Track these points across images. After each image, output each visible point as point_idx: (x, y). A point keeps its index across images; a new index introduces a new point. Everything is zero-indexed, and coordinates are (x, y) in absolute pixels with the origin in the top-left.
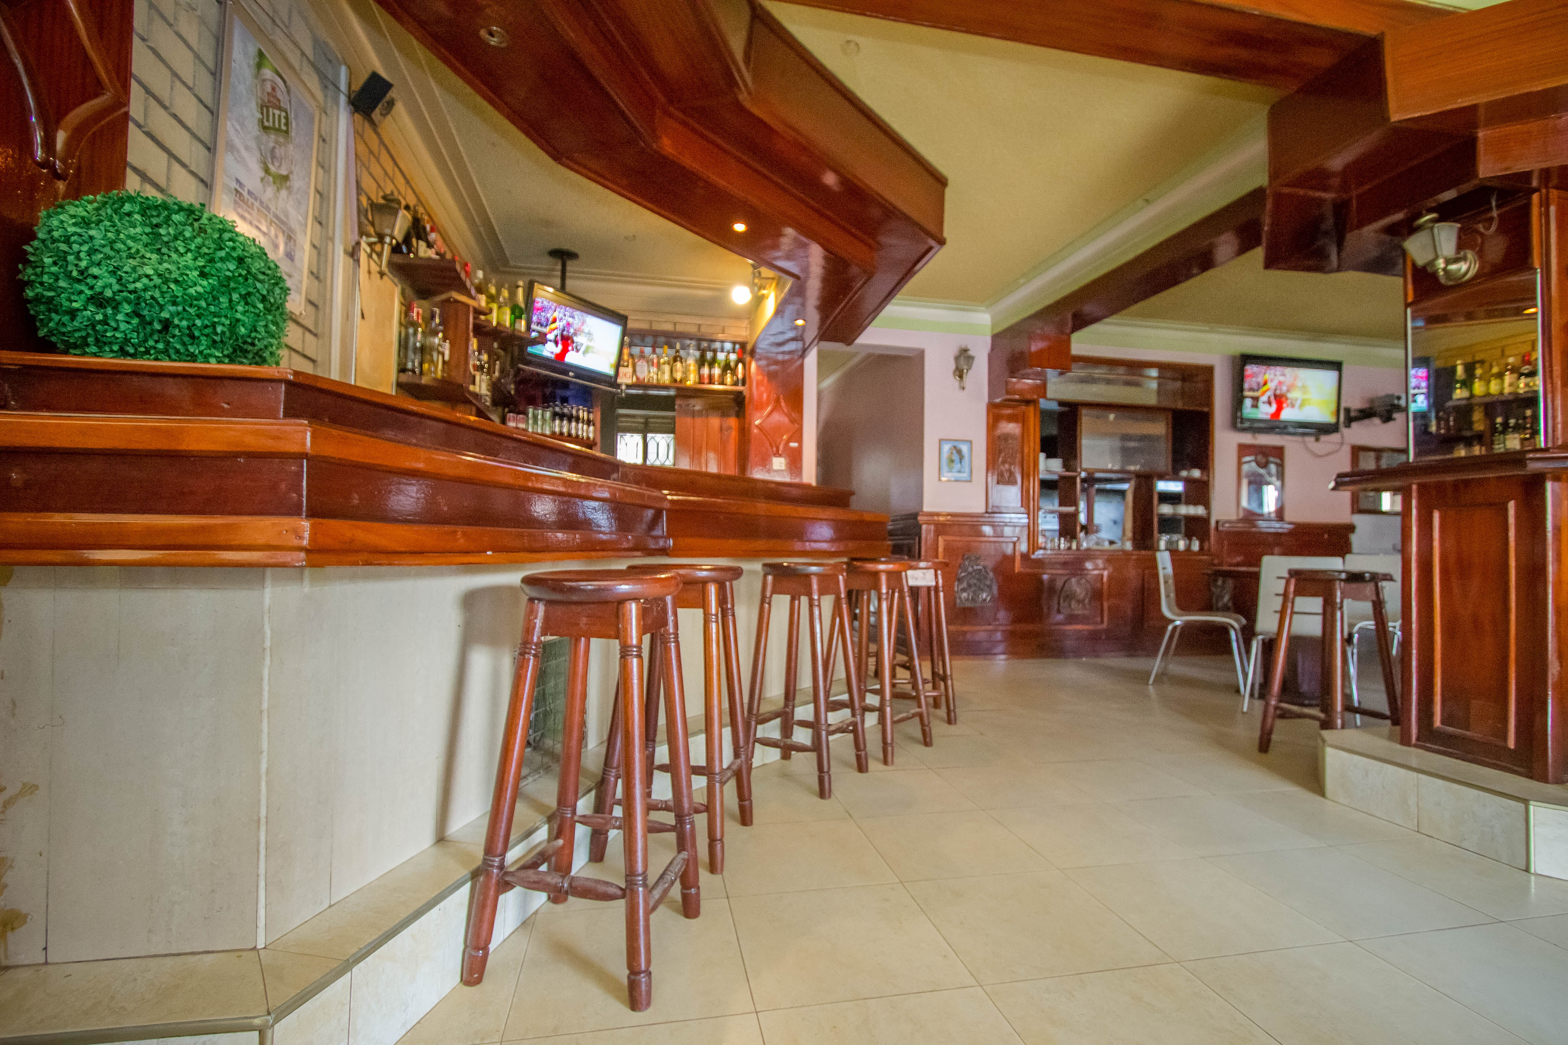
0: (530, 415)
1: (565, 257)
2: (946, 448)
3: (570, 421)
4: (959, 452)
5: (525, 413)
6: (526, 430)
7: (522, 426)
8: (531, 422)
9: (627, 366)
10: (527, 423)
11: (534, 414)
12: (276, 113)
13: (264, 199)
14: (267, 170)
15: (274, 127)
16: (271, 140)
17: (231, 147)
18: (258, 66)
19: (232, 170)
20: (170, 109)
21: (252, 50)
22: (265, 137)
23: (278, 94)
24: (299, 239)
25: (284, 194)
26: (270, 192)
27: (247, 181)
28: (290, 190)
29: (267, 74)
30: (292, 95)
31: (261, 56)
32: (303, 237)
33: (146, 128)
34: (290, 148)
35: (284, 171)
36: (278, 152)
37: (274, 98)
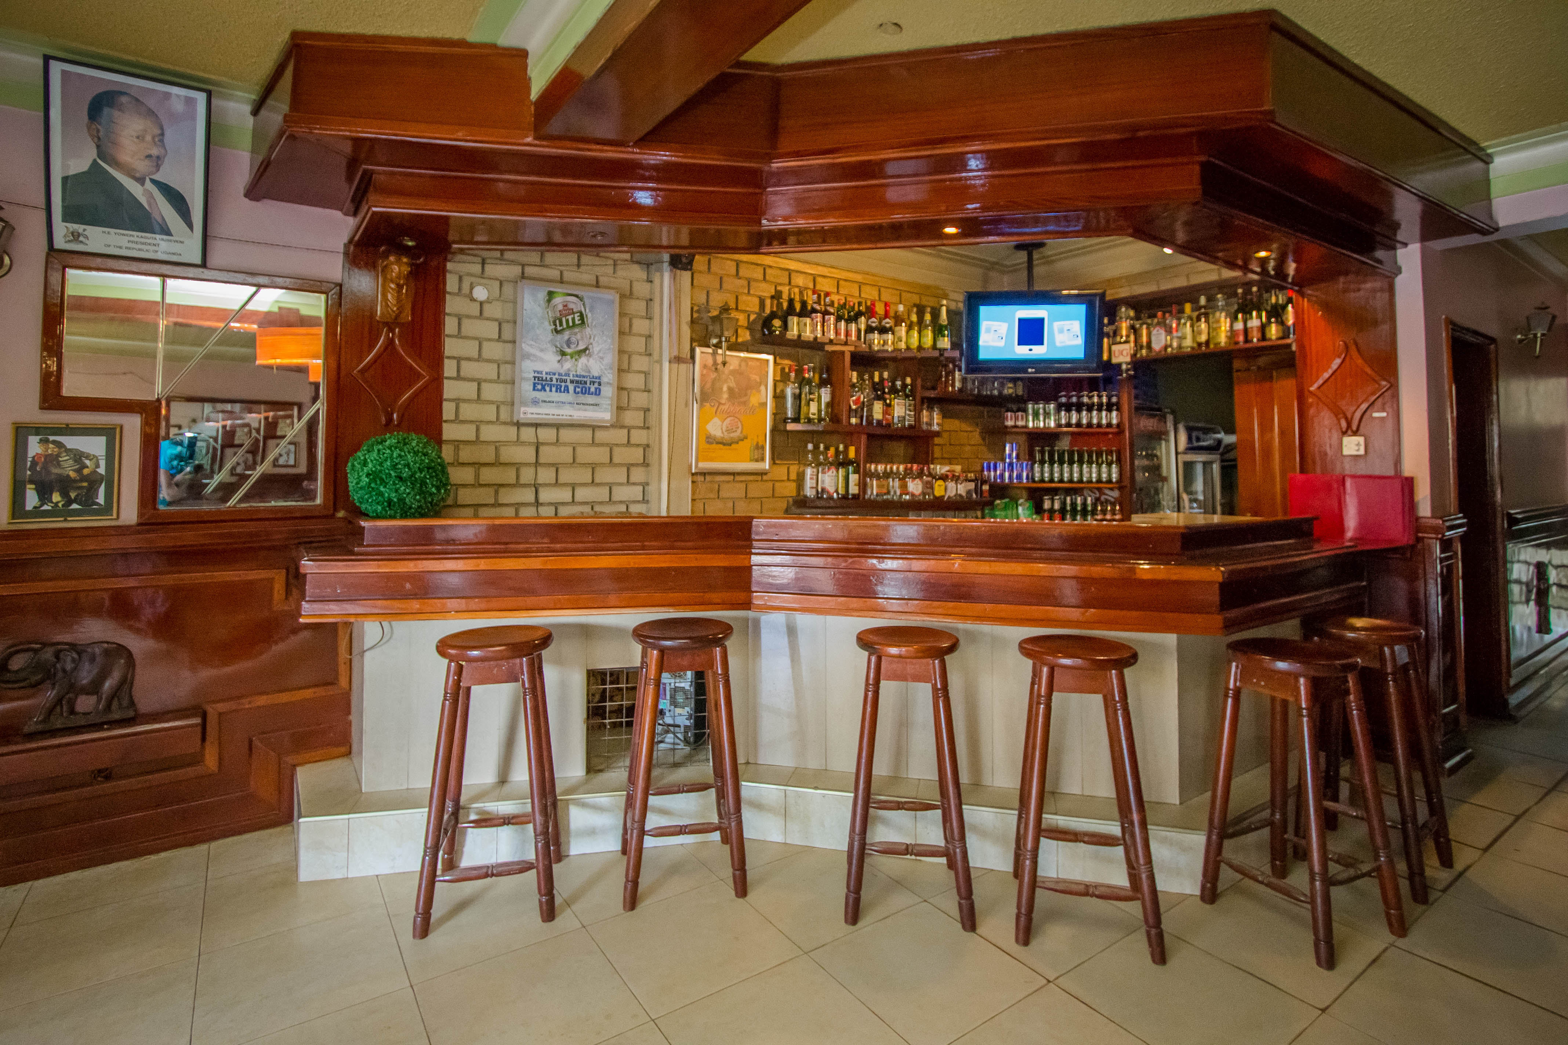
0: (1030, 411)
1: (1030, 248)
3: (1079, 411)
5: (1025, 411)
6: (1026, 427)
7: (1020, 423)
8: (1031, 418)
9: (1126, 342)
10: (1027, 420)
11: (1033, 409)
12: (570, 318)
13: (562, 371)
14: (563, 354)
15: (568, 327)
16: (566, 335)
17: (527, 356)
18: (549, 301)
19: (528, 368)
20: (479, 359)
21: (542, 295)
22: (559, 337)
23: (571, 306)
24: (604, 380)
25: (583, 360)
26: (568, 365)
27: (545, 368)
28: (590, 355)
29: (558, 300)
30: (586, 300)
31: (551, 294)
32: (609, 377)
33: (459, 378)
34: (588, 331)
35: (581, 347)
36: (573, 339)
37: (567, 310)
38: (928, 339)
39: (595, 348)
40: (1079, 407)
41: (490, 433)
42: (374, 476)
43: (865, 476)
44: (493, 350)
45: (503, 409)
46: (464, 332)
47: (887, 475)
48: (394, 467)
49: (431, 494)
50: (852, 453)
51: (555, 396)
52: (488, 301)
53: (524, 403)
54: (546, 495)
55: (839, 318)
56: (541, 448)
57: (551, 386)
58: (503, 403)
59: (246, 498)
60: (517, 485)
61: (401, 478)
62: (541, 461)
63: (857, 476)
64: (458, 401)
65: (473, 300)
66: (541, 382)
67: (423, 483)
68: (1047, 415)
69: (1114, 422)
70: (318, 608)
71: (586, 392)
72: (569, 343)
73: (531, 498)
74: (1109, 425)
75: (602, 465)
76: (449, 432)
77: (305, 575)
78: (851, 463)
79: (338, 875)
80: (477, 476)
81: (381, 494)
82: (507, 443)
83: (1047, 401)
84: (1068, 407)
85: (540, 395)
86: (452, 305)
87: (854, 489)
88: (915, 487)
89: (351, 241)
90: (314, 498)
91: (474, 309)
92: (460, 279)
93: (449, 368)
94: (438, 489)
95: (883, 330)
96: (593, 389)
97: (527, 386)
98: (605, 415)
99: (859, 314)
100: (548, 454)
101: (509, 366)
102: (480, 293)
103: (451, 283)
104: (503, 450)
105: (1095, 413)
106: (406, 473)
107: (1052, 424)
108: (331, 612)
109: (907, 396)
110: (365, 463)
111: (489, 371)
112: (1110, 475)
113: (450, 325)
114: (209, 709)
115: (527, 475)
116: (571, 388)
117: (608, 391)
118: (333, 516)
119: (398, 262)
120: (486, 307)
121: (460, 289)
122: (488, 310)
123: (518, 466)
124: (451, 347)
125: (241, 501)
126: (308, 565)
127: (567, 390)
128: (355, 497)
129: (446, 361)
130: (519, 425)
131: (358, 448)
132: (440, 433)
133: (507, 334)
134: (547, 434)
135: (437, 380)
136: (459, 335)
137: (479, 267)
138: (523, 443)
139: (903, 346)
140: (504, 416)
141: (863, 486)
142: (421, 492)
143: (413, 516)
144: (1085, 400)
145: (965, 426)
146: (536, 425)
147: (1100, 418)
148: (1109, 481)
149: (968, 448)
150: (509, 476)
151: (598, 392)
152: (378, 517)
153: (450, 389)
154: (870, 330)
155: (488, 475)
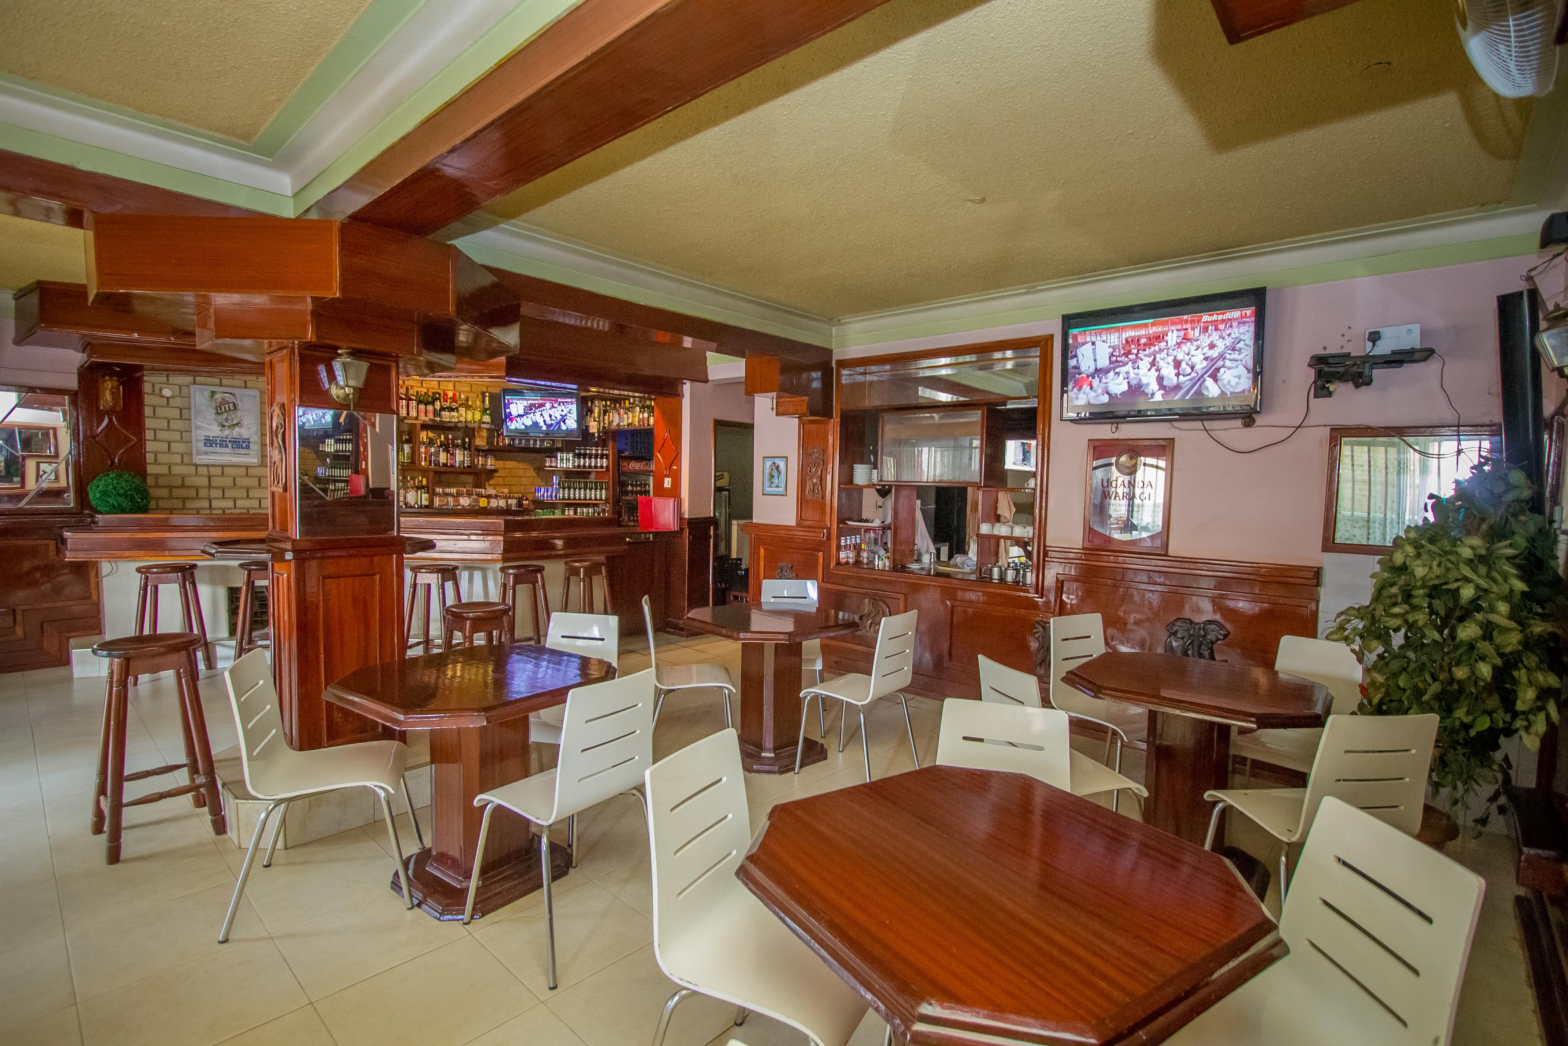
0: (558, 458)
2: (768, 464)
3: (590, 458)
4: (777, 468)
5: (556, 457)
6: (557, 467)
7: (554, 465)
8: (559, 462)
10: (557, 463)
11: (560, 457)
12: (227, 406)
13: (223, 436)
14: (223, 426)
15: (226, 411)
16: (225, 415)
17: (198, 428)
18: (212, 397)
19: (201, 434)
20: (168, 429)
21: (207, 394)
22: (220, 417)
23: (227, 399)
24: (252, 440)
25: (237, 429)
26: (227, 432)
27: (212, 434)
28: (241, 427)
29: (218, 396)
30: (237, 395)
31: (213, 393)
32: (255, 439)
33: (155, 440)
34: (239, 413)
35: (235, 422)
36: (230, 418)
37: (224, 402)
38: (478, 416)
39: (245, 423)
40: (585, 456)
41: (177, 470)
42: (104, 493)
43: (433, 494)
44: (177, 425)
45: (185, 457)
46: (157, 415)
47: (446, 495)
48: (114, 488)
49: (138, 502)
50: (424, 482)
51: (218, 449)
52: (172, 397)
53: (198, 453)
54: (215, 504)
55: (419, 402)
56: (212, 479)
57: (216, 444)
58: (186, 454)
59: (28, 503)
60: (197, 497)
61: (119, 494)
62: (212, 485)
63: (427, 495)
64: (156, 454)
65: (162, 396)
66: (209, 442)
67: (132, 497)
68: (568, 460)
69: (605, 465)
70: (74, 554)
71: (240, 447)
72: (227, 420)
73: (207, 505)
74: (602, 467)
75: (254, 488)
76: (151, 469)
77: (66, 539)
78: (423, 487)
79: (95, 675)
80: (171, 494)
81: (107, 502)
82: (190, 476)
83: (568, 452)
84: (579, 456)
85: (210, 449)
86: (148, 400)
87: (425, 503)
88: (465, 502)
89: (82, 366)
90: (69, 504)
91: (164, 402)
92: (153, 385)
93: (149, 435)
94: (142, 499)
95: (451, 409)
96: (244, 445)
97: (201, 444)
98: (254, 460)
99: (434, 400)
100: (216, 481)
101: (187, 433)
102: (167, 392)
103: (147, 388)
104: (187, 479)
105: (593, 460)
106: (122, 491)
107: (571, 466)
108: (81, 557)
109: (465, 449)
110: (98, 486)
111: (176, 436)
112: (601, 495)
113: (148, 411)
114: (17, 608)
115: (203, 493)
116: (230, 445)
117: (255, 447)
118: (81, 513)
119: (111, 380)
120: (171, 401)
121: (153, 391)
122: (173, 402)
123: (197, 489)
124: (149, 423)
125: (26, 504)
126: (67, 534)
127: (227, 446)
128: (94, 503)
129: (147, 431)
130: (196, 466)
131: (94, 478)
132: (145, 470)
133: (185, 416)
134: (213, 470)
135: (141, 441)
136: (154, 416)
137: (165, 378)
138: (200, 476)
139: (463, 419)
140: (186, 460)
141: (431, 501)
142: (131, 501)
143: (128, 513)
144: (588, 452)
145: (521, 466)
146: (208, 466)
147: (596, 463)
148: (601, 499)
149: (524, 479)
150: (193, 493)
151: (248, 447)
152: (107, 513)
153: (150, 446)
154: (443, 409)
155: (177, 492)
